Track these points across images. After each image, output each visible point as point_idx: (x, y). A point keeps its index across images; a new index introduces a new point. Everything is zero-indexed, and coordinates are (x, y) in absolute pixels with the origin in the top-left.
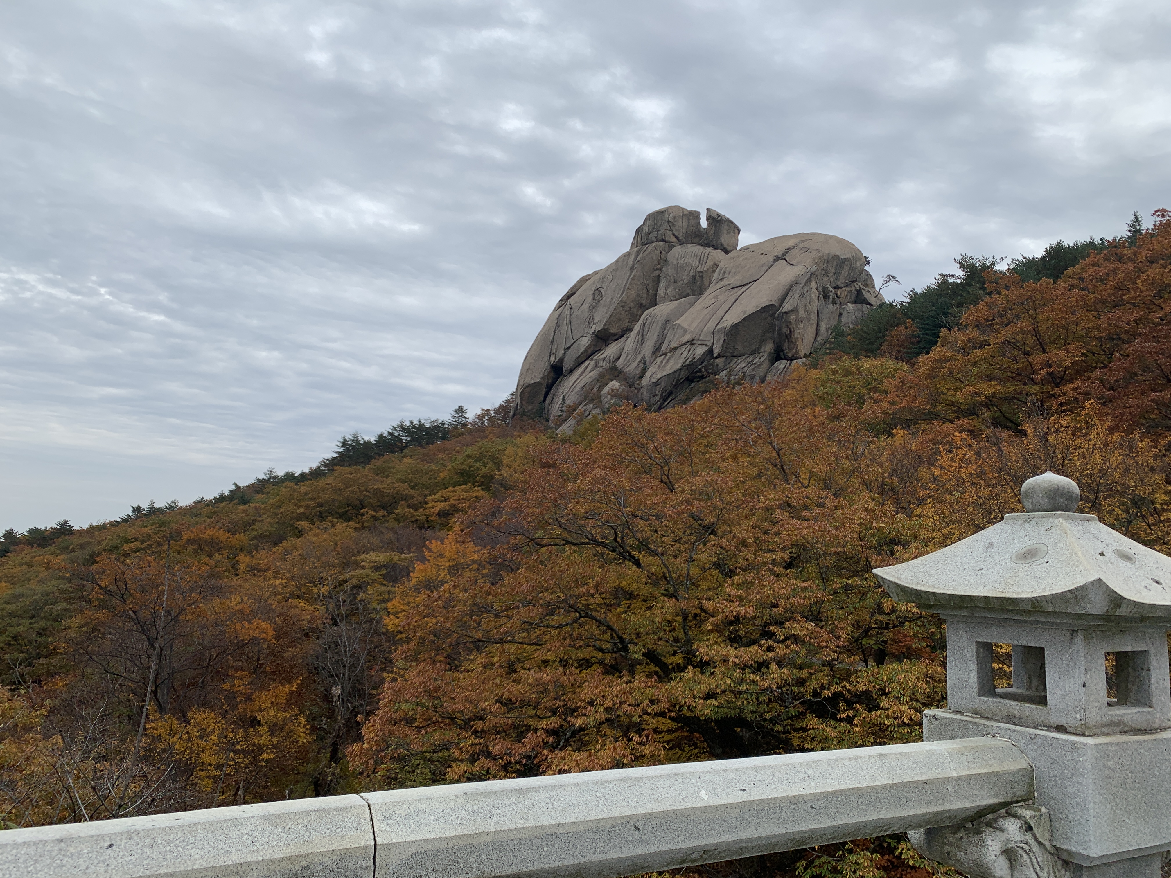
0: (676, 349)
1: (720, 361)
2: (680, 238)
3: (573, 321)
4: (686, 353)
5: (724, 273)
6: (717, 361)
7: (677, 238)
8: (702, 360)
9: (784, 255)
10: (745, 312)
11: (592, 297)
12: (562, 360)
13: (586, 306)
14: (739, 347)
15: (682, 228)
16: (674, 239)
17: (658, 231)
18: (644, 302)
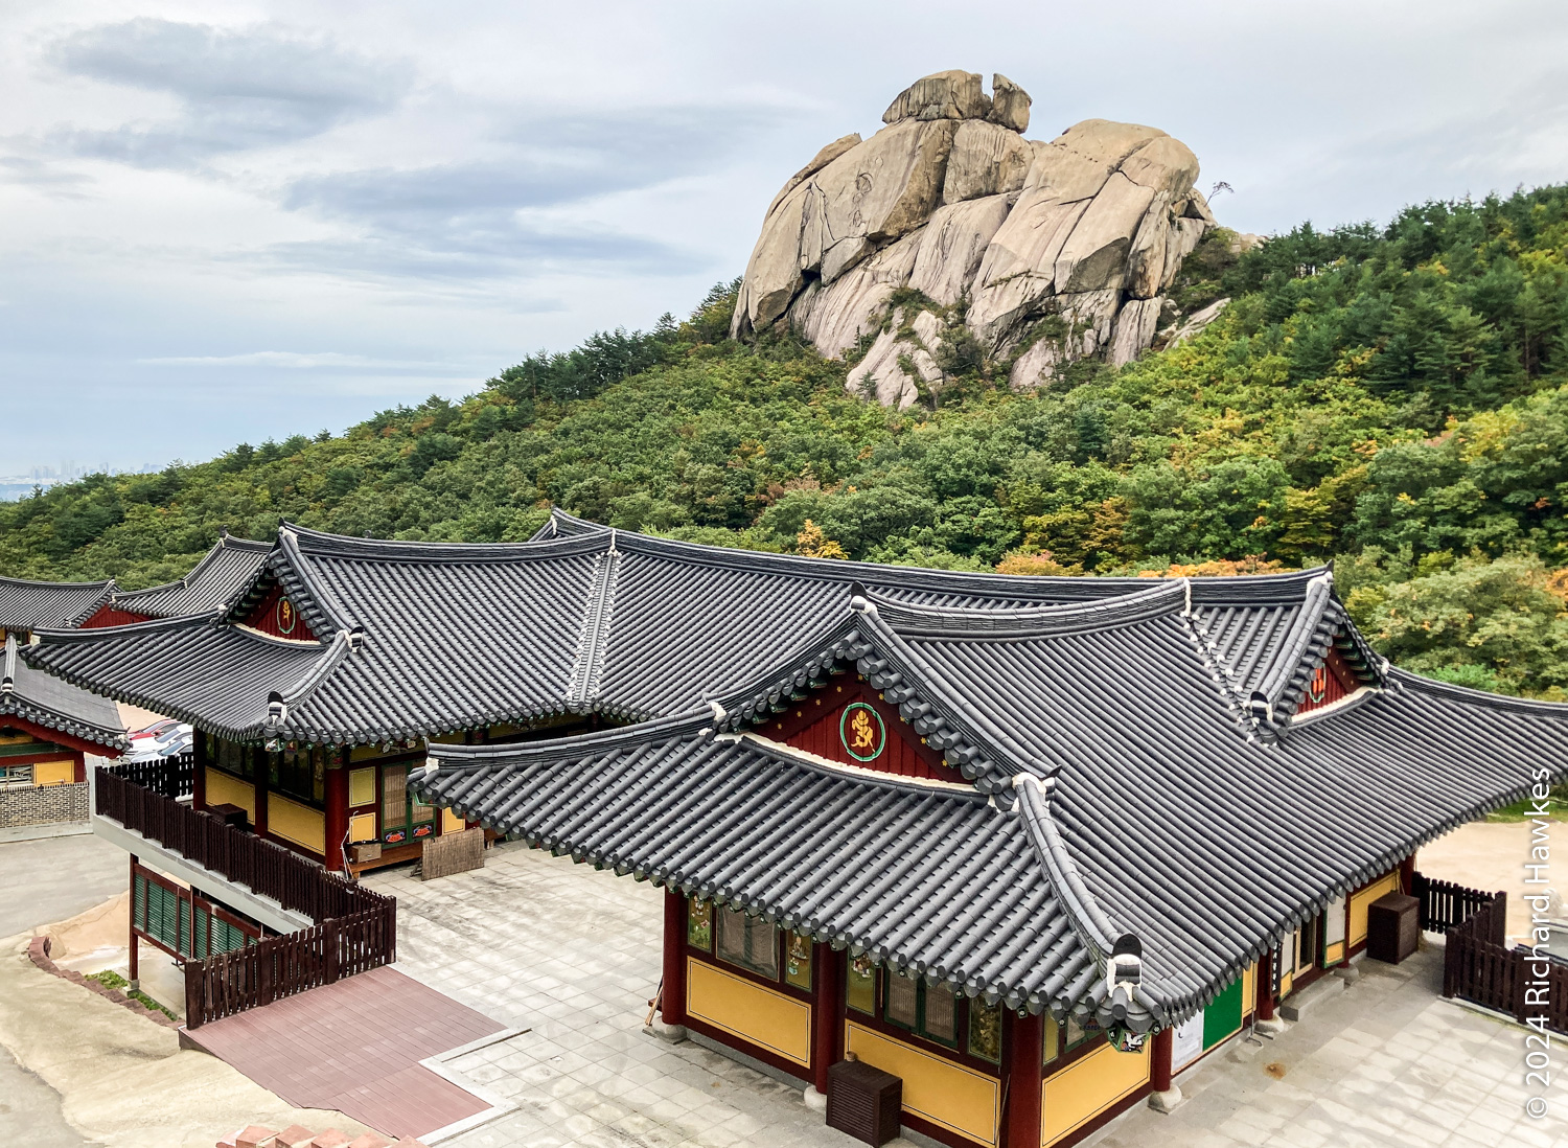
0: (1008, 280)
1: (1062, 299)
2: (964, 111)
3: (830, 214)
4: (1022, 287)
5: (1046, 180)
6: (1059, 298)
7: (960, 112)
8: (1042, 298)
9: (1120, 165)
10: (1093, 245)
11: (855, 186)
12: (818, 266)
13: (847, 197)
14: (1085, 284)
15: (965, 100)
16: (957, 114)
17: (939, 104)
18: (925, 196)
